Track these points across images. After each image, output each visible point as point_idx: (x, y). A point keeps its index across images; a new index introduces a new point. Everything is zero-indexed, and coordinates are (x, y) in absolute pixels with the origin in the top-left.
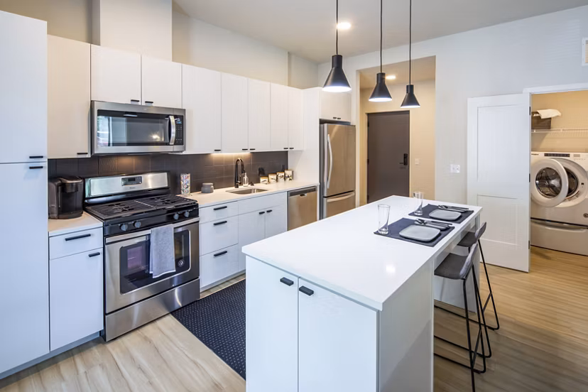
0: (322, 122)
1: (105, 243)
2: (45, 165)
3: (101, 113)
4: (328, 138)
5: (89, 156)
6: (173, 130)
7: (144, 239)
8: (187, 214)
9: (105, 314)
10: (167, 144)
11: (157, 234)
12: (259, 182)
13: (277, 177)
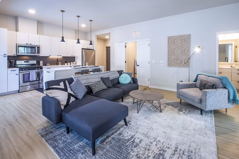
0: (82, 49)
1: (19, 72)
2: (7, 56)
3: (19, 46)
4: (84, 53)
5: (16, 55)
6: (37, 50)
7: (29, 73)
8: (39, 68)
9: (19, 87)
10: (35, 53)
11: (31, 72)
12: (64, 64)
13: (70, 63)
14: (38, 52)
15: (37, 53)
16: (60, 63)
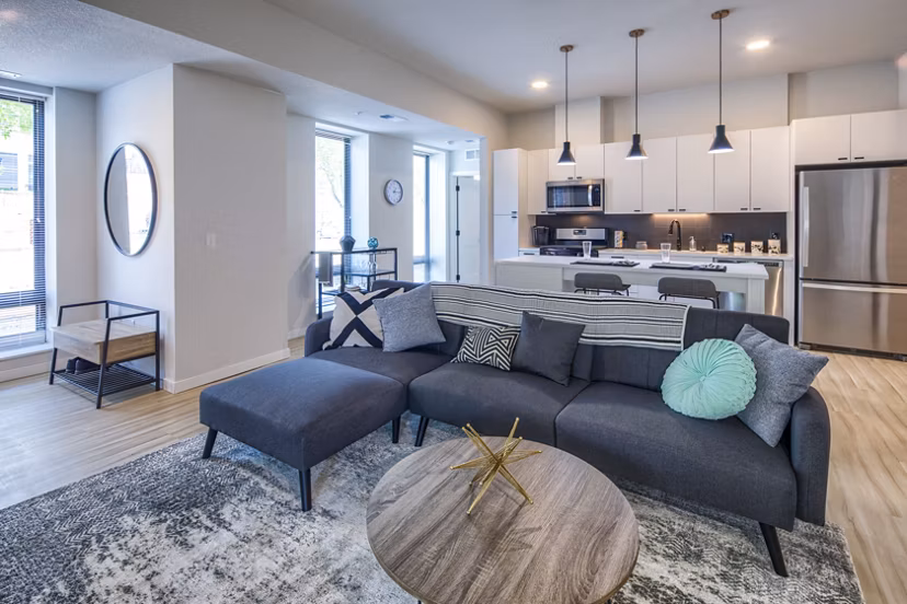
0: (798, 169)
4: (804, 193)
5: (547, 213)
12: (716, 250)
13: (743, 245)
14: (596, 202)
15: (594, 205)
16: (693, 242)
